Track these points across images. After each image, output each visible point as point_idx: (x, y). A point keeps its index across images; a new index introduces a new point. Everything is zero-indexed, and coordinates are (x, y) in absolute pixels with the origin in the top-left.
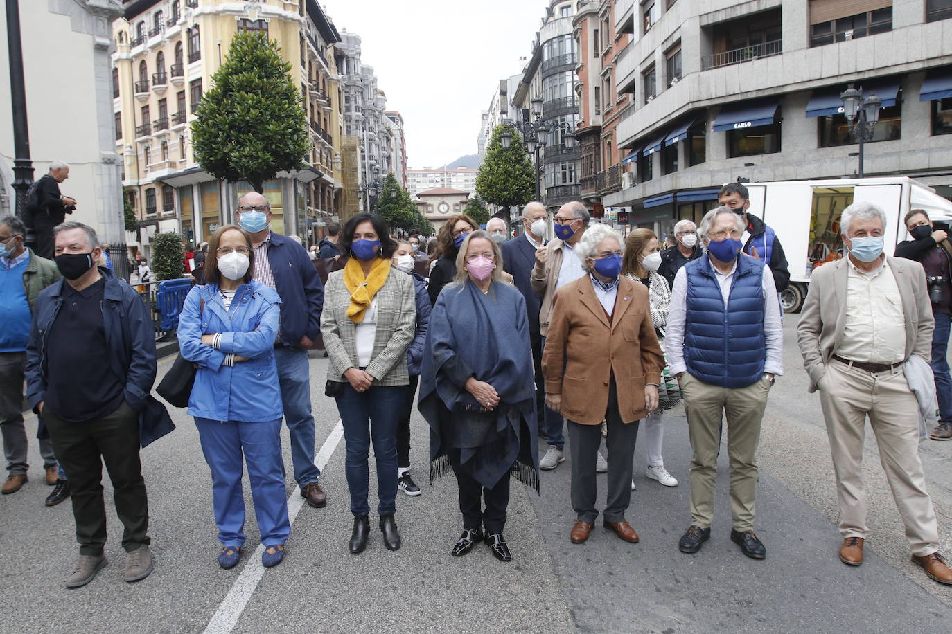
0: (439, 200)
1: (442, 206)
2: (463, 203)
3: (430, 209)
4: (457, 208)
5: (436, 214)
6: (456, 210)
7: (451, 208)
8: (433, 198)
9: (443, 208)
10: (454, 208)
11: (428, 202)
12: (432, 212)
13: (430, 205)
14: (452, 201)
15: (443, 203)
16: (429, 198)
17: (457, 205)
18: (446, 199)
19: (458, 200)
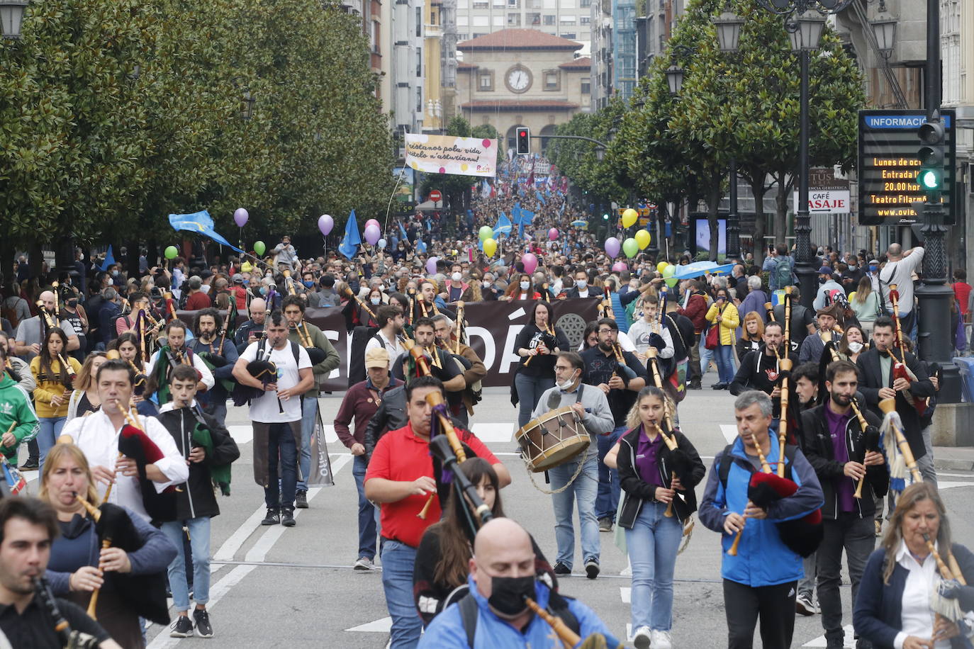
0: (507, 60)
1: (515, 76)
2: (568, 69)
3: (486, 81)
4: (552, 80)
5: (500, 94)
6: (549, 85)
7: (538, 81)
8: (494, 55)
9: (518, 79)
10: (545, 79)
11: (482, 66)
12: (490, 89)
13: (486, 72)
14: (540, 64)
15: (518, 68)
16: (484, 55)
17: (551, 73)
18: (527, 60)
19: (556, 60)
